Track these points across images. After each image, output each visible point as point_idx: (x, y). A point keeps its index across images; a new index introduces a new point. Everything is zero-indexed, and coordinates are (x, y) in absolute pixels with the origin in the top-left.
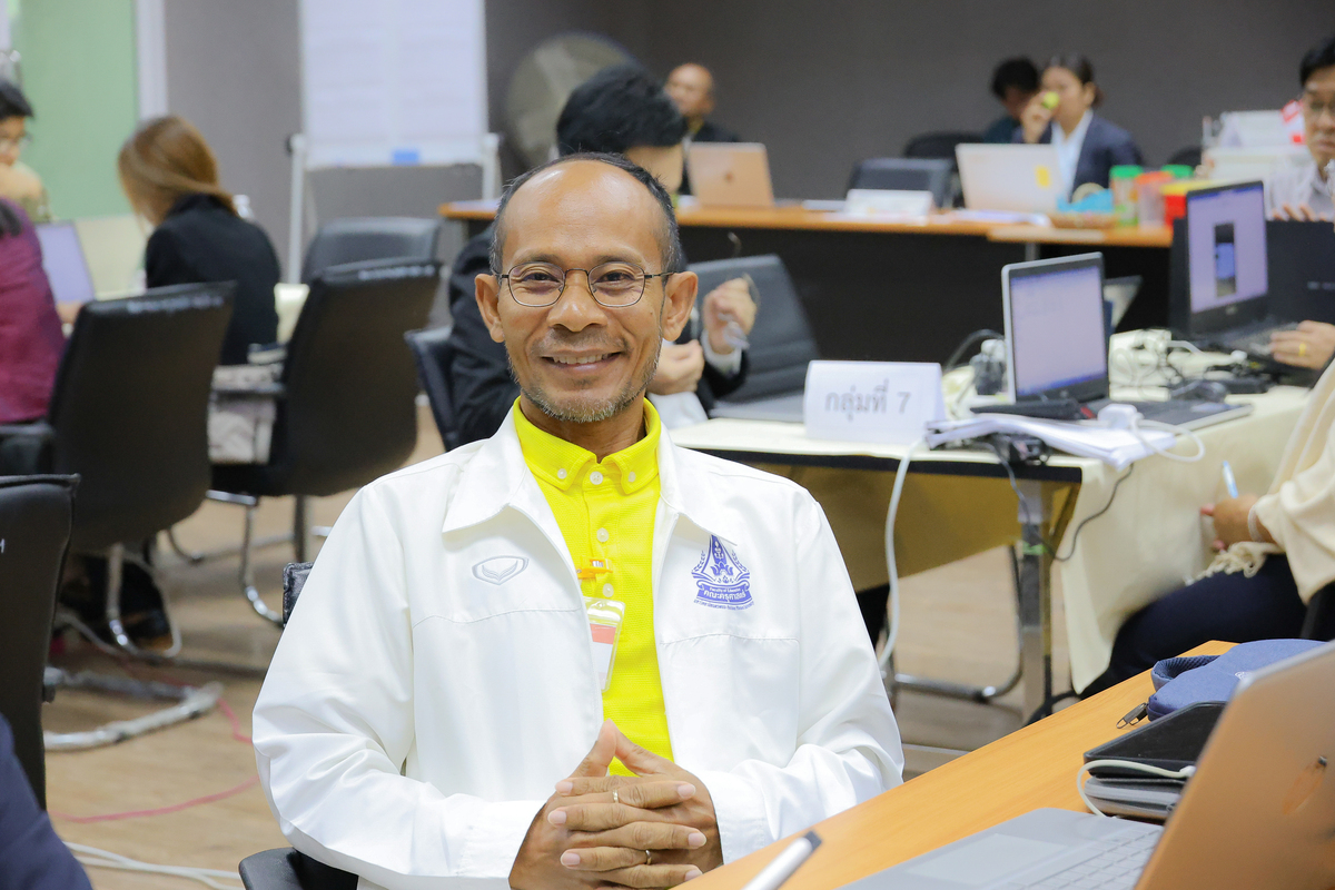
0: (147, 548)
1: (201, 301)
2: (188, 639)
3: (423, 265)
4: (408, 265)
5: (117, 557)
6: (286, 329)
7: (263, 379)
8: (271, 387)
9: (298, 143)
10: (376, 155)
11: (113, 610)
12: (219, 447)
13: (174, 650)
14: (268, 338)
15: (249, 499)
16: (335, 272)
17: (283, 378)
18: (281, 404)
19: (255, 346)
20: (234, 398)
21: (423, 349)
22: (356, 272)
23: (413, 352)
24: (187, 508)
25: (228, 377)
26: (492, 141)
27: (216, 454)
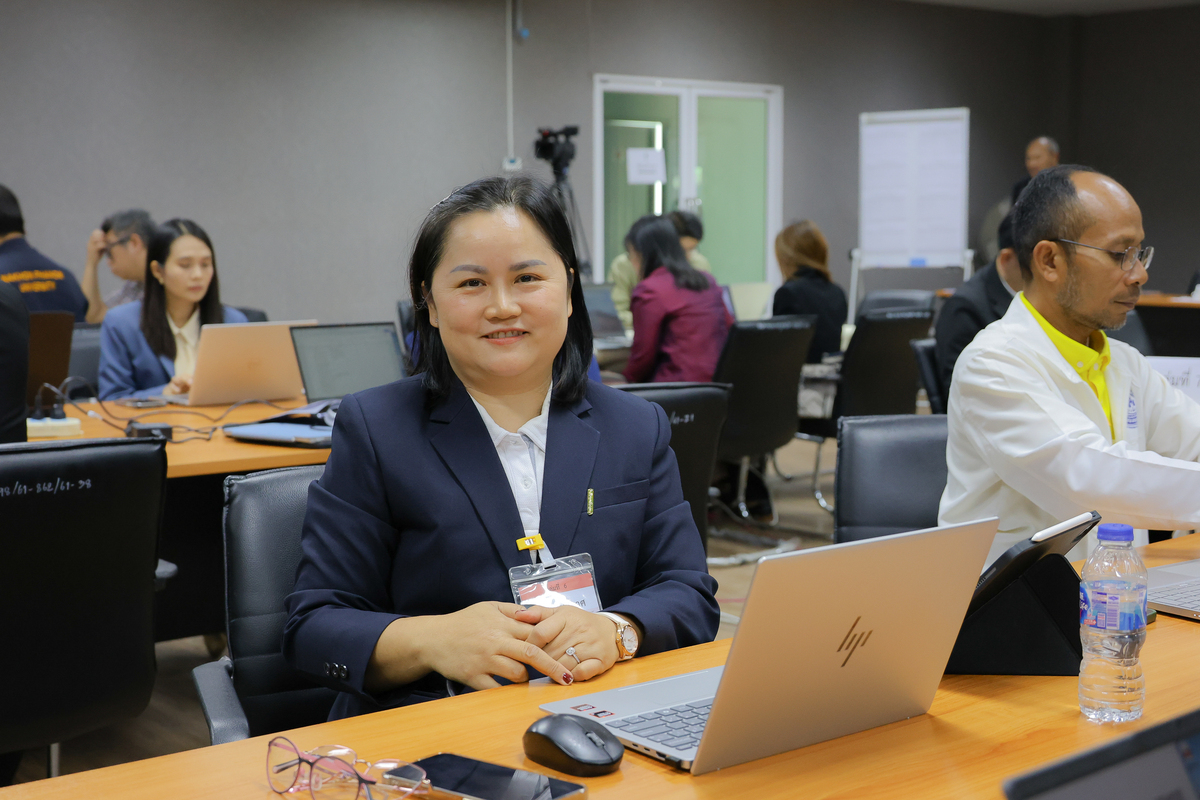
0: (762, 468)
1: (798, 324)
2: (781, 518)
3: (924, 311)
4: (916, 311)
5: (745, 465)
6: (844, 345)
7: (830, 372)
8: (834, 376)
9: (856, 253)
10: (901, 261)
11: (741, 497)
12: (804, 408)
13: (774, 522)
14: (834, 348)
15: (819, 438)
16: (873, 313)
17: (841, 372)
18: (839, 385)
19: (826, 354)
20: (813, 382)
21: (920, 350)
22: (885, 314)
23: (914, 352)
24: (784, 440)
25: (809, 370)
26: (970, 254)
27: (802, 413)
